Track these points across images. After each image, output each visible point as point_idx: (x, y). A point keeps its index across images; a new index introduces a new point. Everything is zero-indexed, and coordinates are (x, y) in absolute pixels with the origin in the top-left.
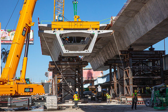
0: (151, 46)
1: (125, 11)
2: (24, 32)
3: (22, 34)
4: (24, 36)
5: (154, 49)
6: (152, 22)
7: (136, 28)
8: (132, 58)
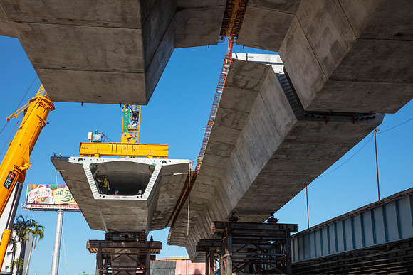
0: (272, 214)
1: (210, 145)
2: (9, 180)
3: (4, 185)
4: (8, 188)
5: (276, 220)
6: (254, 165)
7: (235, 178)
8: (233, 235)
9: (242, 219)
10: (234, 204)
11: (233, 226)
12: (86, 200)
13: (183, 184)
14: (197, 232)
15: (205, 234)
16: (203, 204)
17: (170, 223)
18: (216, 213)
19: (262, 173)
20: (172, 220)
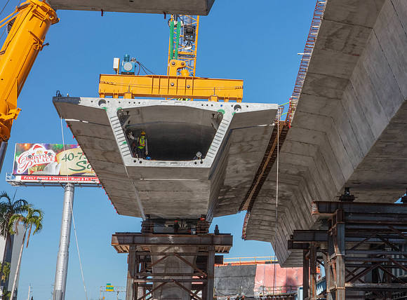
1: (310, 80)
6: (379, 112)
7: (350, 132)
8: (346, 224)
9: (361, 197)
10: (348, 173)
11: (346, 208)
12: (110, 169)
13: (266, 143)
14: (290, 219)
15: (303, 222)
16: (300, 174)
17: (247, 204)
18: (320, 188)
19: (392, 125)
20: (249, 200)
